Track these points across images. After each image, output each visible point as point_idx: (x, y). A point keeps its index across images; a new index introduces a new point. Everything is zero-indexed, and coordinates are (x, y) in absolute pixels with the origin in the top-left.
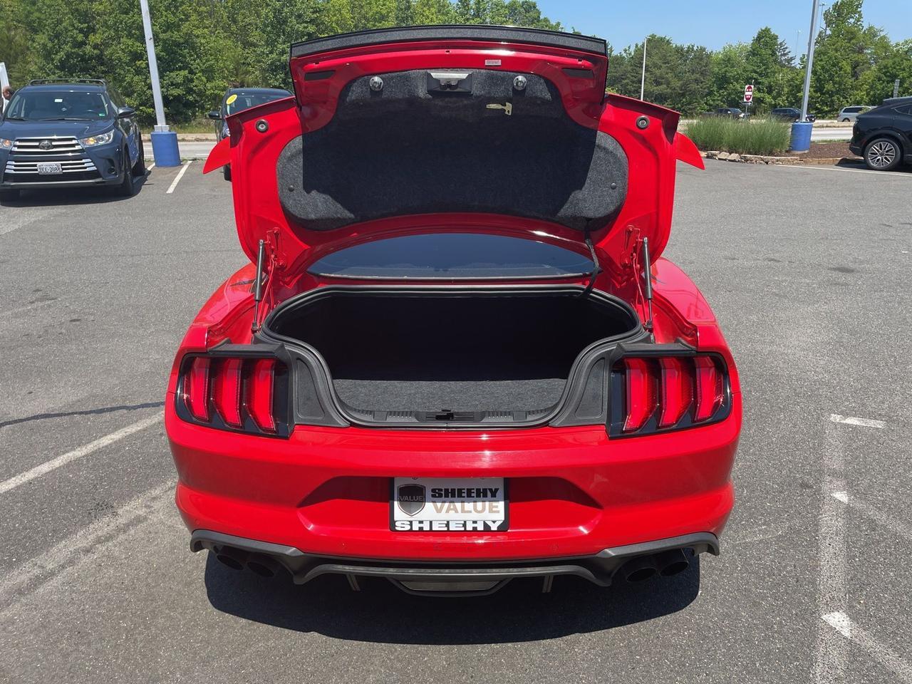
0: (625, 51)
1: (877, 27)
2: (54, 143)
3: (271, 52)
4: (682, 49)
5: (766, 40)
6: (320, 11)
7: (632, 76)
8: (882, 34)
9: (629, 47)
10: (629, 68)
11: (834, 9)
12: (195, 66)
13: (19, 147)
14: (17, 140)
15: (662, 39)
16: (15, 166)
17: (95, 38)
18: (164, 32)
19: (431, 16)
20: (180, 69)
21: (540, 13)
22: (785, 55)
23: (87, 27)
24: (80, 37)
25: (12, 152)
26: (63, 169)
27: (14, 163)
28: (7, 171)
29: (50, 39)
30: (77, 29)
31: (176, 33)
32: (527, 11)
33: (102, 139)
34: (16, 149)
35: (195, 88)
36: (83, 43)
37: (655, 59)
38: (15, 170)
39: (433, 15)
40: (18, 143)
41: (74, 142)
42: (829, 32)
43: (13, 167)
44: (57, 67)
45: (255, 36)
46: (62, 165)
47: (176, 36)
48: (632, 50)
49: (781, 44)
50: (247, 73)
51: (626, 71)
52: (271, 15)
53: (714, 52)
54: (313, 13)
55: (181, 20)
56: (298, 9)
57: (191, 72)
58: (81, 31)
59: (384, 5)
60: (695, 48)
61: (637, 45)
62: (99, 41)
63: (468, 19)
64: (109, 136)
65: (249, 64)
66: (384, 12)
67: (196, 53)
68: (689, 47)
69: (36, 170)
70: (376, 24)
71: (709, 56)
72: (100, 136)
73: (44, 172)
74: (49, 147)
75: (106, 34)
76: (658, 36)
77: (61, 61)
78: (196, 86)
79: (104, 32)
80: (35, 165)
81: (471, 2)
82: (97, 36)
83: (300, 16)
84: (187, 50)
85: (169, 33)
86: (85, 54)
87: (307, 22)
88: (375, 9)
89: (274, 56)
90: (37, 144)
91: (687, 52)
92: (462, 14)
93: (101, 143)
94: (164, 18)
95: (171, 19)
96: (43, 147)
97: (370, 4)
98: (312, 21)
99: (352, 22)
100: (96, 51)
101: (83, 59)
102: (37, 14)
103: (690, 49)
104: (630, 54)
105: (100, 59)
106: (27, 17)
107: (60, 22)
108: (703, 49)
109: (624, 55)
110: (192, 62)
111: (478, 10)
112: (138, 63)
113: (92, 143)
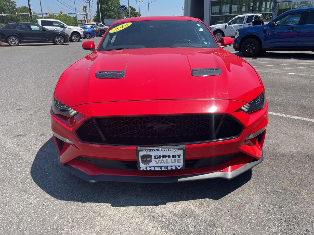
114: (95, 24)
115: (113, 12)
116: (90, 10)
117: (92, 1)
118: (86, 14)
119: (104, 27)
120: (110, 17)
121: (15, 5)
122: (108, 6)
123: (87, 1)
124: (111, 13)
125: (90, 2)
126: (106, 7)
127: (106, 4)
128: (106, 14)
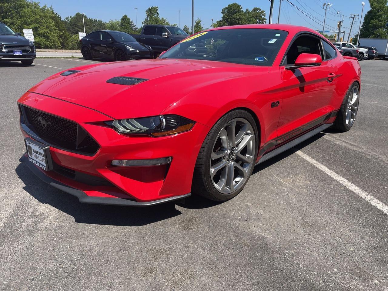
0: (66, 18)
1: (165, 18)
4: (92, 20)
5: (125, 20)
8: (167, 21)
9: (68, 17)
10: (70, 26)
11: (149, 10)
22: (134, 26)
42: (148, 19)
49: (132, 22)
53: (106, 23)
60: (97, 21)
61: (71, 17)
68: (95, 20)
71: (104, 24)
103: (95, 21)
104: (69, 20)
108: (101, 21)
109: (66, 20)
114: (340, 44)
115: (385, 30)
116: (352, 27)
117: (358, 16)
118: (339, 32)
119: (354, 48)
120: (378, 36)
121: (264, 22)
122: (380, 21)
123: (351, 15)
124: (381, 30)
125: (354, 16)
126: (376, 23)
127: (377, 19)
128: (373, 32)
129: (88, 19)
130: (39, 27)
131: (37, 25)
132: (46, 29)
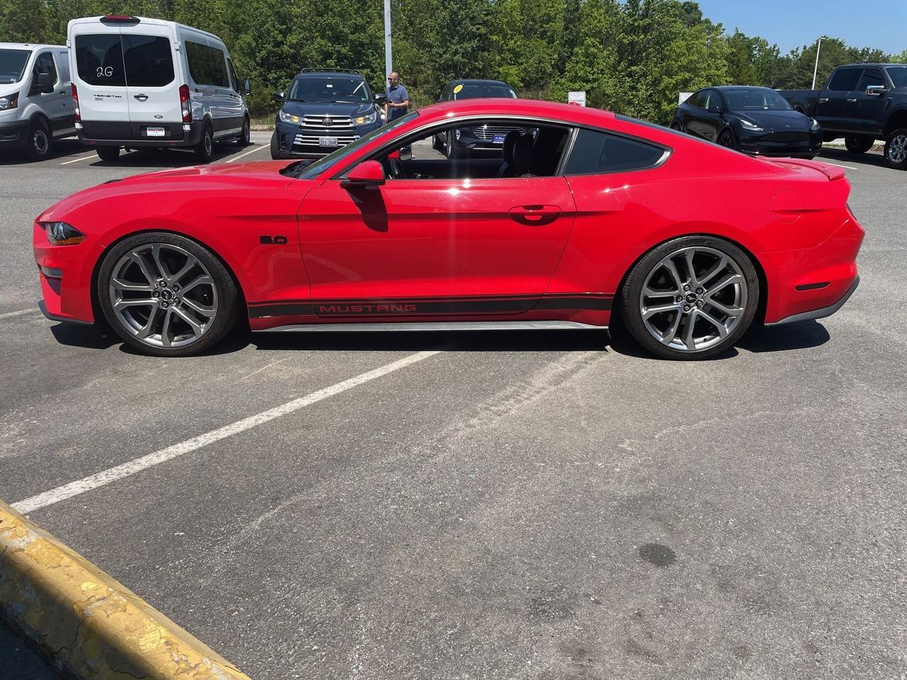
0: (792, 52)
2: (334, 121)
3: (445, 53)
4: (856, 52)
6: (492, 13)
7: (799, 79)
9: (797, 49)
10: (796, 71)
12: (376, 65)
13: (307, 123)
14: (306, 117)
15: (834, 41)
16: (303, 138)
17: (293, 39)
18: (352, 33)
19: (599, 17)
20: (363, 67)
21: (701, 14)
23: (286, 29)
24: (280, 38)
25: (301, 127)
26: (339, 143)
27: (301, 136)
28: (295, 142)
29: (254, 39)
30: (277, 30)
31: (362, 34)
32: (688, 12)
33: (369, 119)
34: (304, 125)
35: (374, 85)
36: (282, 43)
37: (826, 61)
38: (302, 142)
39: (601, 15)
40: (306, 120)
41: (349, 120)
43: (301, 139)
44: (258, 64)
45: (431, 38)
46: (339, 139)
47: (363, 37)
48: (800, 52)
50: (420, 72)
51: (792, 74)
52: (448, 17)
53: (892, 55)
54: (486, 15)
55: (367, 22)
56: (473, 12)
57: (373, 71)
58: (281, 32)
59: (553, 7)
60: (870, 51)
61: (805, 48)
62: (294, 41)
63: (635, 20)
64: (373, 117)
65: (422, 64)
66: (552, 14)
67: (378, 53)
68: (864, 50)
69: (318, 143)
70: (544, 25)
71: (885, 60)
72: (367, 116)
73: (323, 145)
74: (329, 124)
75: (302, 35)
76: (830, 38)
77: (262, 59)
78: (376, 83)
79: (300, 33)
80: (318, 139)
81: (641, 3)
82: (294, 36)
83: (473, 19)
84: (370, 51)
85: (357, 34)
86: (282, 52)
87: (480, 24)
88: (544, 11)
89: (448, 56)
90: (321, 121)
91: (862, 55)
92: (630, 15)
93: (368, 122)
94: (353, 21)
95: (360, 21)
96: (326, 124)
97: (539, 6)
98: (485, 23)
99: (521, 23)
100: (292, 51)
101: (281, 56)
102: (242, 16)
103: (865, 52)
104: (797, 56)
105: (294, 58)
106: (233, 18)
107: (264, 23)
108: (879, 53)
109: (791, 57)
110: (374, 62)
111: (647, 10)
112: (328, 61)
113: (360, 122)
129: (847, 48)
130: (691, 79)
131: (687, 75)
132: (704, 82)
